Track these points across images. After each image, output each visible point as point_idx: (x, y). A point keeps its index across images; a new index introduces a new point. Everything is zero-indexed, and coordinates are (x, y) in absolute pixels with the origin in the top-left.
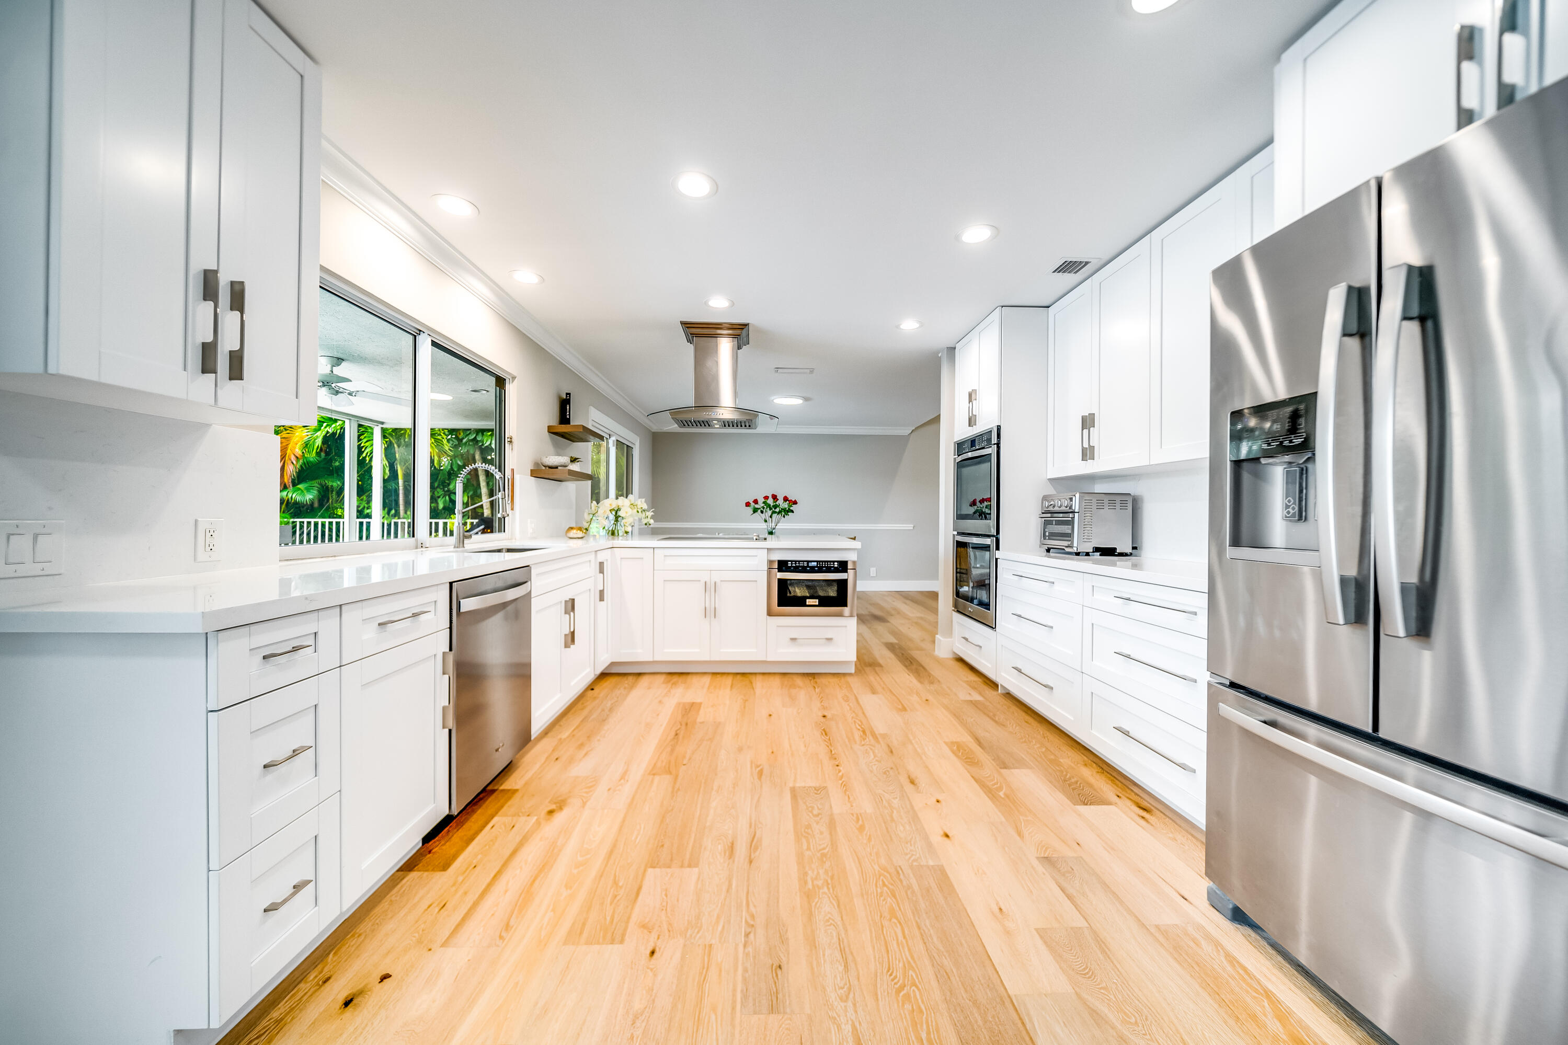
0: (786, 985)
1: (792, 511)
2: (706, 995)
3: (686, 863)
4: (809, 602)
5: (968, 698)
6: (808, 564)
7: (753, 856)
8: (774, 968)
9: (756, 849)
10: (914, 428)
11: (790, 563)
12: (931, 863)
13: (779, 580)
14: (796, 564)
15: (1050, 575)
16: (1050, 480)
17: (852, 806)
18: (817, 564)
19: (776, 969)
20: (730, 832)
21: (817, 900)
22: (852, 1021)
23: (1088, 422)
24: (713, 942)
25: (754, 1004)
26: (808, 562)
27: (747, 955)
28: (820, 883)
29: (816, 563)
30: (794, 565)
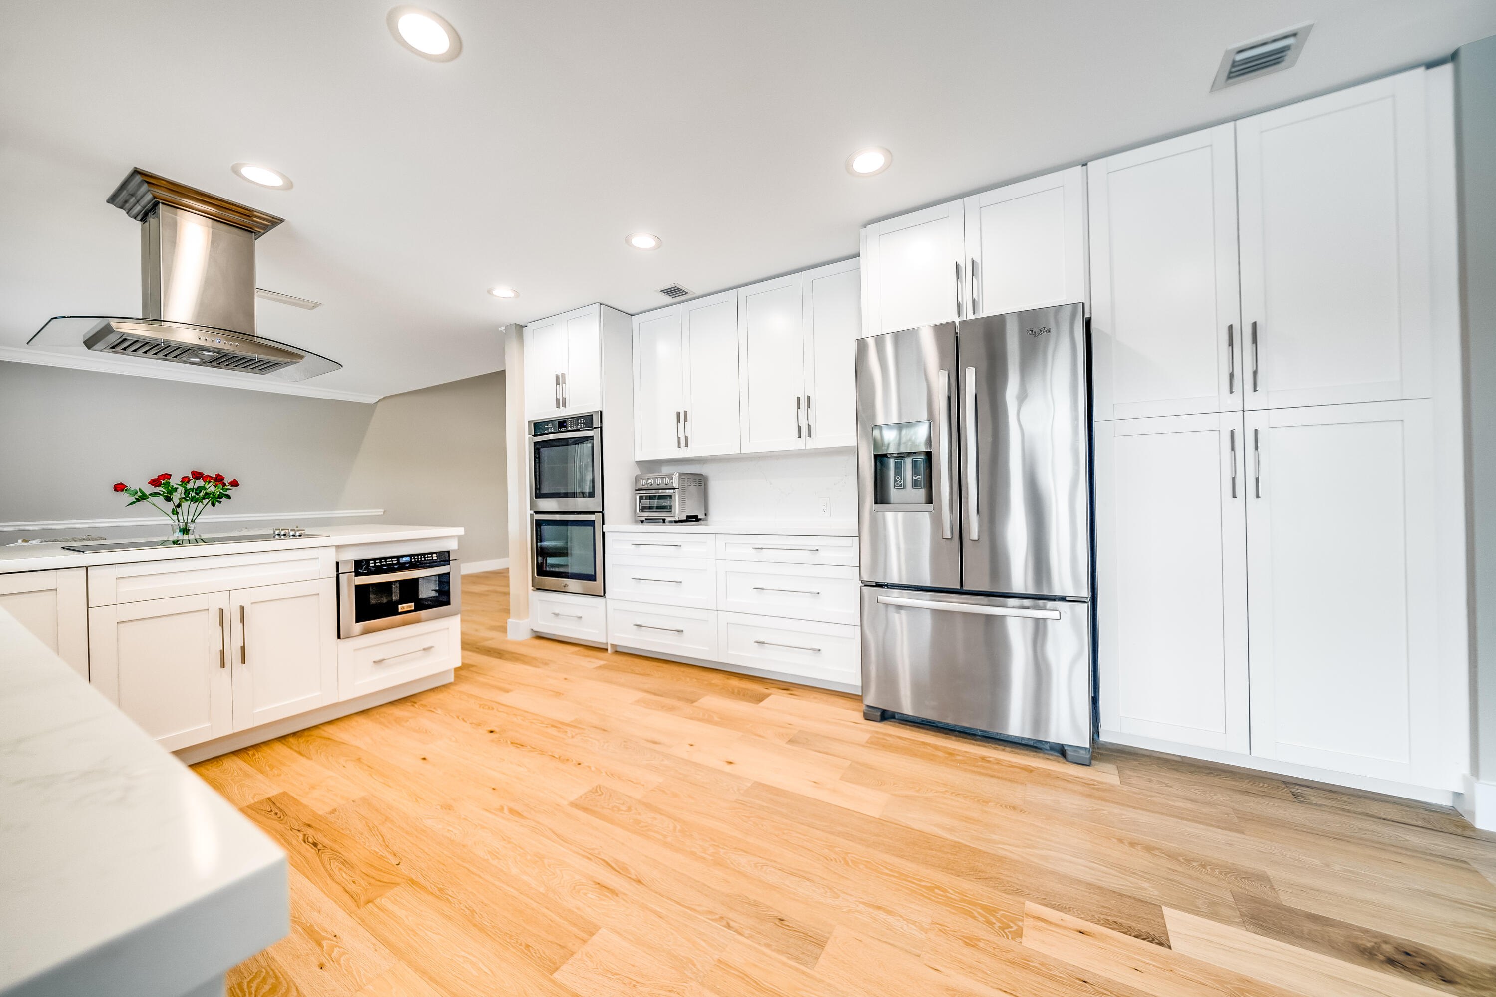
0: (802, 925)
1: (229, 497)
2: (776, 988)
4: (401, 608)
5: (595, 665)
6: (398, 560)
7: (634, 877)
8: (780, 925)
9: (624, 869)
10: (382, 397)
11: (373, 562)
12: (749, 785)
13: (358, 587)
14: (380, 562)
15: (677, 539)
16: (638, 462)
17: (643, 785)
18: (411, 559)
19: (782, 924)
20: (576, 878)
21: (728, 861)
22: (856, 901)
23: (682, 418)
24: (716, 957)
25: (808, 956)
26: (398, 557)
27: (750, 937)
28: (712, 850)
29: (408, 558)
30: (379, 564)
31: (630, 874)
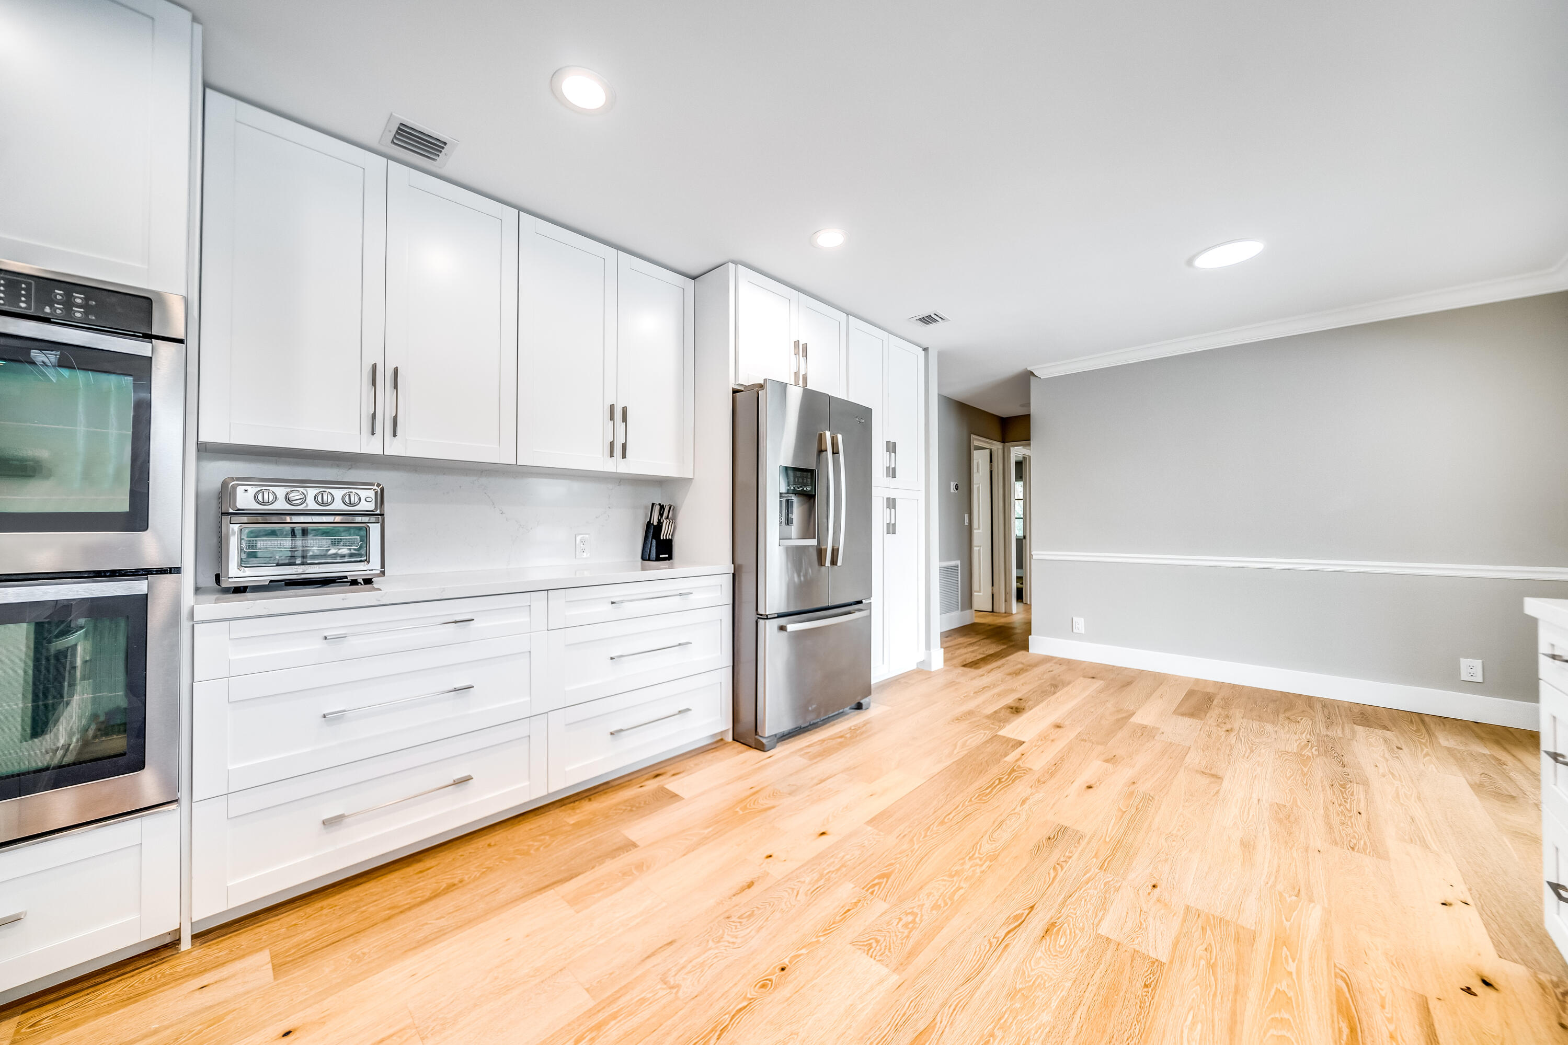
3: (1112, 946)
7: (1027, 912)
9: (1016, 918)
20: (1039, 954)
31: (1023, 914)
